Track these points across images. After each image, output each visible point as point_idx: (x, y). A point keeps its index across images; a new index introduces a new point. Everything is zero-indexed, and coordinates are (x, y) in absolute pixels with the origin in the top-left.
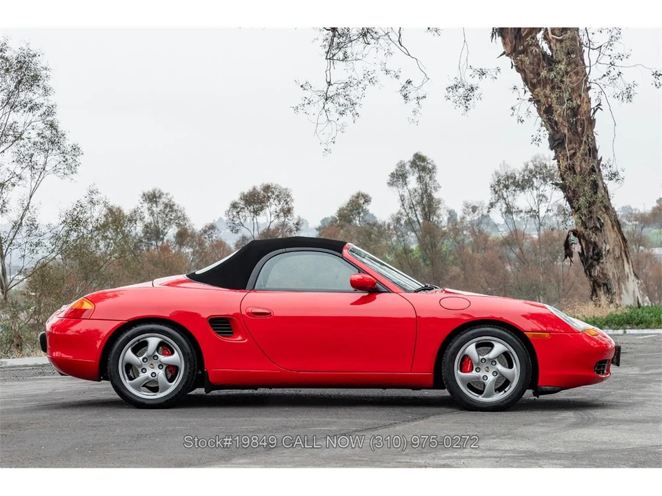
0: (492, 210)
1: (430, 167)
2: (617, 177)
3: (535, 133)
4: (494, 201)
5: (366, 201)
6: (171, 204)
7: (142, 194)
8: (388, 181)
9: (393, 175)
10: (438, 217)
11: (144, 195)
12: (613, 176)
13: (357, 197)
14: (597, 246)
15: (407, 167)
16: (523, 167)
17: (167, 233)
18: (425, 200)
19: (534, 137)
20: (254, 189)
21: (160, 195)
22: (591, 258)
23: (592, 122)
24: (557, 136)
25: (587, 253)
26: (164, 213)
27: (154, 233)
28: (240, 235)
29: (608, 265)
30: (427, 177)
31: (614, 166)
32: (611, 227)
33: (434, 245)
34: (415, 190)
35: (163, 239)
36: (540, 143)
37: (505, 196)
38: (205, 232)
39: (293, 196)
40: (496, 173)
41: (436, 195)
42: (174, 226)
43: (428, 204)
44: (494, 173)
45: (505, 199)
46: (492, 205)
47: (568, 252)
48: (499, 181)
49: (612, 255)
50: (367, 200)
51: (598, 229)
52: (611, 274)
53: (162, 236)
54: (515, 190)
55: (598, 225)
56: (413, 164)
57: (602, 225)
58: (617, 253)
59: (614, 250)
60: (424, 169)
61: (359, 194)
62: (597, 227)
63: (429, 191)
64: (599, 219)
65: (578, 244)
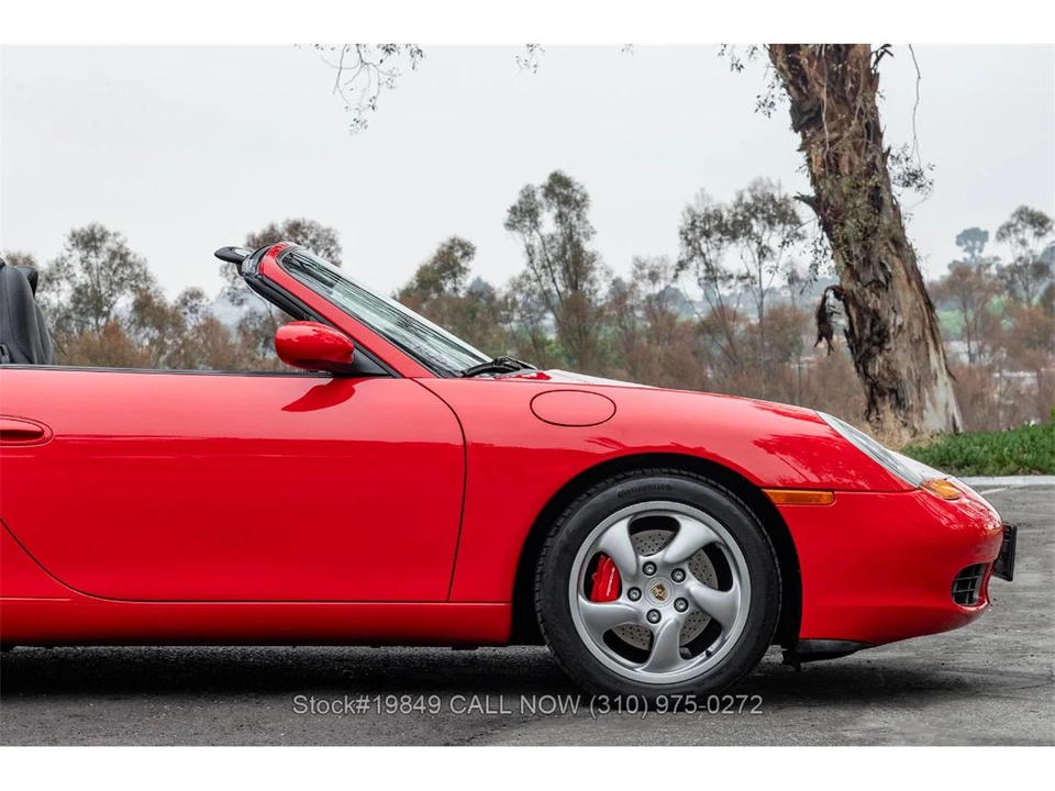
0: (682, 273)
1: (578, 197)
2: (918, 181)
3: (764, 92)
4: (684, 257)
5: (466, 254)
6: (124, 252)
7: (70, 233)
8: (506, 221)
9: (513, 210)
10: (591, 282)
11: (74, 235)
12: (913, 178)
13: (451, 248)
14: (879, 318)
15: (539, 197)
16: (735, 199)
17: (114, 303)
18: (569, 253)
19: (762, 100)
20: (272, 228)
21: (103, 237)
22: (868, 340)
23: (873, 80)
24: (807, 106)
25: (860, 331)
26: (110, 267)
27: (91, 301)
28: (246, 308)
29: (900, 355)
30: (573, 215)
31: (915, 160)
32: (904, 280)
33: (583, 333)
34: (552, 237)
35: (107, 314)
36: (772, 111)
37: (704, 250)
38: (185, 303)
39: (341, 242)
40: (690, 210)
41: (588, 246)
42: (128, 291)
43: (573, 260)
44: (685, 210)
45: (703, 255)
46: (682, 265)
47: (825, 329)
48: (693, 224)
49: (906, 336)
50: (468, 251)
51: (879, 286)
52: (904, 372)
53: (105, 309)
54: (721, 240)
55: (882, 278)
56: (550, 191)
57: (889, 278)
58: (917, 332)
59: (910, 324)
60: (566, 201)
61: (453, 241)
62: (878, 281)
63: (576, 237)
64: (883, 266)
65: (843, 313)
